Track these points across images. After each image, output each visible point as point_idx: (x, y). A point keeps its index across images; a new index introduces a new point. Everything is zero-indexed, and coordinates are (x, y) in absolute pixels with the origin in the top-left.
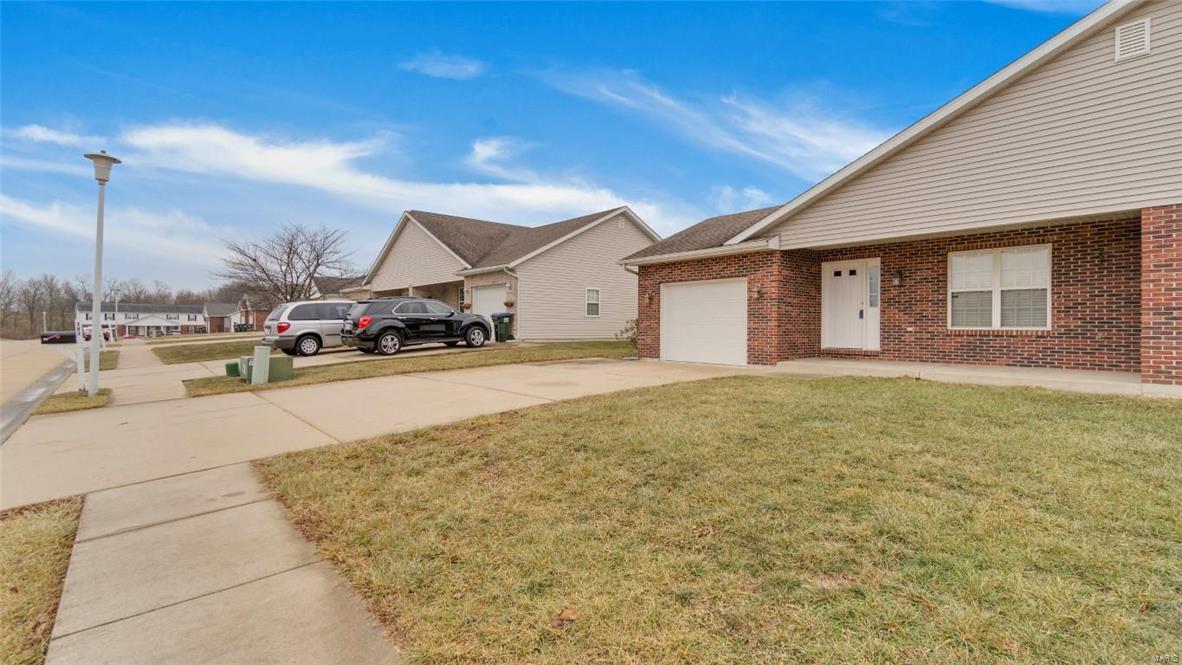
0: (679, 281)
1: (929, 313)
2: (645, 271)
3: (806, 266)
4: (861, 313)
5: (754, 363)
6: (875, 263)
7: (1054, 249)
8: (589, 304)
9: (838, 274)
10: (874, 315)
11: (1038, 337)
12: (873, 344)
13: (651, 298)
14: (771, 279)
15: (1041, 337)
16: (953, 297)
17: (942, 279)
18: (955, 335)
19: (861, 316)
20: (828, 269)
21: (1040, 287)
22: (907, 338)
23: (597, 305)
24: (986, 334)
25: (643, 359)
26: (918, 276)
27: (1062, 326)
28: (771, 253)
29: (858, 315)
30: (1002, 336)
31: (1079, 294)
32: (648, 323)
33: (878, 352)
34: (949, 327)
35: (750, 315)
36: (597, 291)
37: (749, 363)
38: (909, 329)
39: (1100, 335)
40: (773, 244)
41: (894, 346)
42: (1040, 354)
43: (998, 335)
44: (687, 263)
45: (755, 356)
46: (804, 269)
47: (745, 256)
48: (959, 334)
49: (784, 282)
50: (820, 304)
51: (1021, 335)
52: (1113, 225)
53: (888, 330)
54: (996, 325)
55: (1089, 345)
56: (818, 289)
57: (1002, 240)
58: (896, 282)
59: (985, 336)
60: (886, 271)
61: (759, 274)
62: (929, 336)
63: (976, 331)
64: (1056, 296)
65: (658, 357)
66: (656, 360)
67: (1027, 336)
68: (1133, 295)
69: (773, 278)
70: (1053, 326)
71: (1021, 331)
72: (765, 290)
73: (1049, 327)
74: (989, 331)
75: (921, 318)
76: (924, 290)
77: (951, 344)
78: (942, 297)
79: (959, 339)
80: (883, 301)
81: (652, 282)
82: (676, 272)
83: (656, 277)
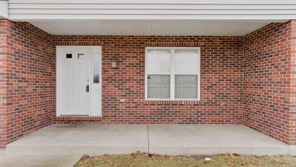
1: (134, 89)
3: (41, 46)
4: (88, 87)
6: (98, 50)
7: (202, 51)
9: (69, 56)
10: (97, 89)
11: (195, 105)
12: (97, 111)
15: (196, 105)
16: (149, 78)
17: (141, 65)
18: (151, 105)
19: (88, 90)
20: (61, 51)
21: (194, 74)
22: (121, 107)
24: (167, 104)
26: (128, 62)
27: (206, 98)
29: (85, 88)
30: (176, 105)
33: (100, 118)
34: (146, 99)
38: (122, 100)
39: (223, 103)
41: (111, 113)
42: (195, 116)
43: (174, 104)
46: (40, 48)
48: (153, 104)
50: (55, 80)
51: (186, 104)
52: (228, 39)
53: (107, 101)
54: (173, 98)
55: (218, 110)
57: (177, 41)
58: (114, 65)
59: (167, 105)
60: (105, 56)
62: (134, 105)
63: (163, 101)
64: (203, 80)
67: (189, 104)
68: (236, 80)
70: (201, 98)
71: (187, 101)
73: (199, 99)
74: (170, 102)
75: (129, 92)
76: (131, 72)
77: (148, 111)
78: (141, 78)
79: (153, 107)
80: (104, 79)
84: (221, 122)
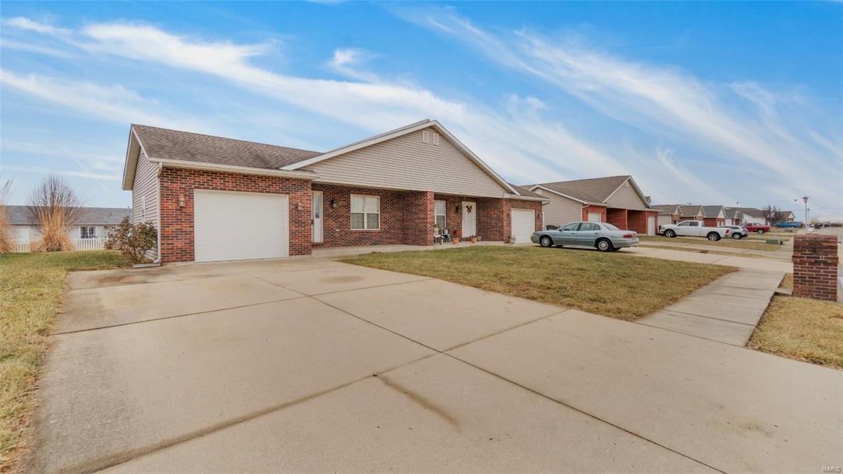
0: (221, 189)
1: (344, 222)
2: (169, 173)
5: (296, 254)
6: (318, 194)
7: (380, 198)
10: (319, 222)
11: (378, 233)
12: (320, 239)
14: (307, 199)
16: (353, 215)
17: (348, 206)
21: (377, 213)
22: (337, 235)
24: (363, 232)
25: (170, 264)
26: (342, 203)
27: (384, 229)
30: (368, 233)
31: (387, 216)
32: (179, 227)
33: (322, 243)
34: (352, 229)
35: (290, 222)
37: (289, 255)
38: (337, 230)
41: (330, 240)
42: (379, 240)
44: (232, 175)
45: (296, 250)
47: (287, 179)
48: (355, 232)
51: (373, 232)
53: (327, 232)
54: (366, 229)
55: (390, 236)
58: (332, 205)
60: (326, 199)
62: (345, 233)
63: (361, 231)
64: (382, 217)
65: (194, 260)
66: (192, 263)
67: (375, 232)
70: (381, 228)
73: (379, 229)
75: (342, 225)
77: (353, 237)
78: (349, 215)
79: (355, 235)
80: (324, 216)
81: (184, 186)
82: (218, 181)
83: (190, 181)
84: (391, 243)
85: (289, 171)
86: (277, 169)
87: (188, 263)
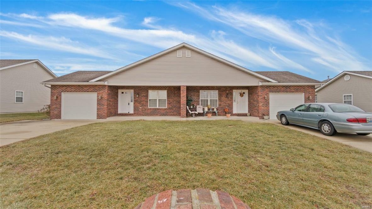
0: (70, 92)
1: (145, 104)
2: (53, 87)
3: (114, 90)
4: (129, 103)
5: (99, 119)
6: (132, 91)
7: (167, 91)
8: (16, 98)
9: (123, 93)
10: (132, 104)
11: (165, 109)
12: (132, 112)
13: (57, 97)
14: (105, 94)
16: (150, 100)
17: (147, 96)
19: (129, 104)
20: (120, 91)
21: (165, 99)
22: (140, 110)
23: (22, 98)
24: (156, 109)
25: (53, 120)
26: (142, 95)
27: (169, 107)
28: (105, 86)
29: (128, 104)
31: (171, 100)
32: (56, 106)
33: (133, 114)
34: (149, 107)
35: (98, 104)
36: (22, 92)
37: (97, 119)
38: (140, 108)
39: (174, 109)
40: (106, 83)
41: (137, 112)
42: (165, 113)
43: (158, 109)
44: (74, 86)
45: (99, 117)
46: (114, 91)
47: (96, 86)
48: (151, 109)
49: (109, 94)
50: (118, 101)
51: (162, 109)
53: (135, 108)
54: (158, 107)
55: (173, 111)
56: (117, 96)
57: (159, 88)
58: (137, 96)
60: (135, 93)
61: (101, 92)
62: (145, 109)
63: (154, 108)
64: (168, 101)
68: (179, 101)
69: (106, 93)
70: (167, 107)
72: (103, 97)
75: (143, 105)
76: (143, 99)
77: (149, 111)
78: (147, 100)
79: (151, 110)
80: (134, 101)
81: (58, 91)
82: (69, 89)
83: (60, 90)
85: (93, 82)
86: (88, 82)
87: (59, 119)
